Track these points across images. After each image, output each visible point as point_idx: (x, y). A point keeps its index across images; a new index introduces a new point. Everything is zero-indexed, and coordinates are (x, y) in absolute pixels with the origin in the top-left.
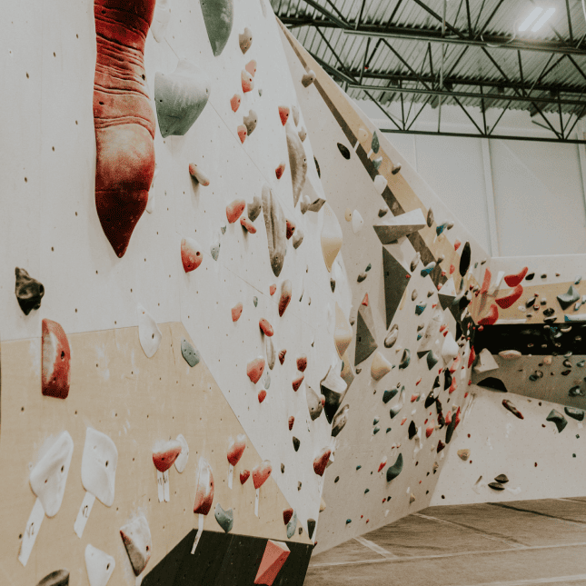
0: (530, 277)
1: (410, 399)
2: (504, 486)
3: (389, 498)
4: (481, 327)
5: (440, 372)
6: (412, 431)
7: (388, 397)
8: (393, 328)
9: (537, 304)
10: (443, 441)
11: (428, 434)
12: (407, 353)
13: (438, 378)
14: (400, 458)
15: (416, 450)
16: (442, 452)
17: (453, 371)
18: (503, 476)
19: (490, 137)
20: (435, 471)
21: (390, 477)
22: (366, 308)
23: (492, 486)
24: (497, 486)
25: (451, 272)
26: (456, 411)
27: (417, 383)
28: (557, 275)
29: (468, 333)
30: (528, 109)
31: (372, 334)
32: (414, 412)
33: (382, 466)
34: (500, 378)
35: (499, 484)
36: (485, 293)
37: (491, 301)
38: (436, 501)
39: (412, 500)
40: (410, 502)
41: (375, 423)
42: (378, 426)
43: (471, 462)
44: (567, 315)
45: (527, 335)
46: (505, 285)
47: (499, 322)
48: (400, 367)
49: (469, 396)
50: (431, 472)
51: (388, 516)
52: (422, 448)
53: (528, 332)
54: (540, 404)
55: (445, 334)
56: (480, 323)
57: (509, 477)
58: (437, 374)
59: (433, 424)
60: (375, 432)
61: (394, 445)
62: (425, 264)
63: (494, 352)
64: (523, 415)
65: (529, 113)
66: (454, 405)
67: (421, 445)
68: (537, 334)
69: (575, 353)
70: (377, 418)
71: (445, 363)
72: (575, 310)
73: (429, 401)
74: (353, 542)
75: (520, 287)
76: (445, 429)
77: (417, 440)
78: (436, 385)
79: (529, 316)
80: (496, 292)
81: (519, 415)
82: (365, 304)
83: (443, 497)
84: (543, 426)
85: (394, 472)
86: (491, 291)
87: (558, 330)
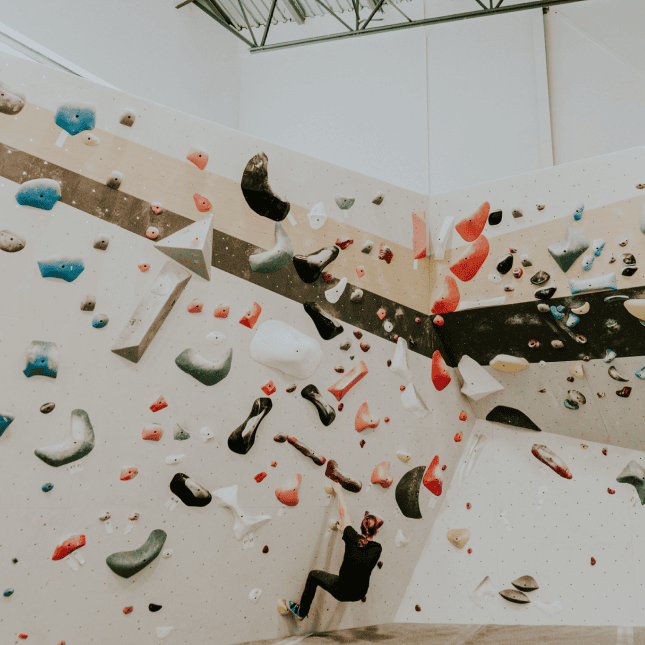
0: (496, 219)
2: (529, 596)
4: (438, 319)
9: (517, 266)
18: (528, 578)
23: (506, 597)
24: (516, 596)
25: (200, 208)
28: (541, 209)
35: (521, 592)
37: (444, 271)
38: (404, 615)
43: (469, 551)
44: (573, 281)
45: (518, 325)
46: (458, 240)
47: (462, 306)
53: (517, 320)
54: (605, 452)
55: (245, 322)
57: (539, 581)
63: (481, 359)
64: (571, 471)
68: (535, 321)
69: (621, 353)
72: (587, 269)
75: (483, 238)
79: (508, 290)
80: (448, 253)
81: (562, 472)
83: (418, 609)
84: (610, 492)
87: (567, 311)
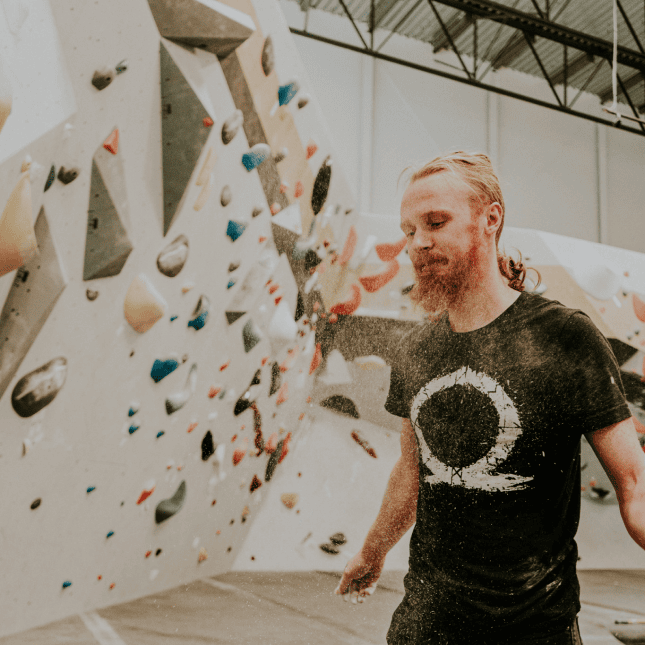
1: (207, 392)
2: (339, 548)
3: (158, 552)
4: (334, 317)
5: (264, 362)
6: (208, 447)
7: (161, 371)
8: (177, 240)
10: (261, 477)
11: (236, 460)
12: (204, 303)
13: (259, 372)
14: (182, 488)
15: (213, 481)
16: (258, 492)
17: (284, 370)
18: (341, 534)
19: (377, 55)
20: (244, 520)
21: (161, 516)
22: (112, 159)
23: (325, 549)
24: (331, 548)
25: (297, 194)
26: (284, 437)
27: (222, 368)
29: (315, 318)
30: (431, 42)
31: (123, 219)
32: (213, 415)
33: (145, 495)
34: (352, 398)
35: (334, 545)
36: (344, 264)
37: (352, 279)
38: (241, 564)
39: (202, 559)
40: (200, 561)
41: (131, 413)
42: (136, 420)
43: (298, 512)
46: (375, 258)
47: (359, 312)
48: (191, 324)
49: (305, 419)
50: (238, 520)
51: (155, 578)
52: (224, 478)
55: (277, 301)
56: (334, 310)
57: (347, 537)
58: (258, 365)
59: (247, 445)
60: (132, 431)
61: (171, 463)
62: (251, 144)
63: (349, 356)
64: (377, 452)
65: (431, 48)
66: (283, 425)
67: (223, 475)
70: (135, 405)
71: (274, 353)
73: (241, 406)
74: (74, 621)
75: (396, 262)
76: (265, 458)
77: (216, 464)
78: (256, 381)
79: (404, 308)
80: (361, 267)
81: (371, 453)
82: (108, 148)
83: (253, 558)
85: (169, 508)
86: (354, 262)
